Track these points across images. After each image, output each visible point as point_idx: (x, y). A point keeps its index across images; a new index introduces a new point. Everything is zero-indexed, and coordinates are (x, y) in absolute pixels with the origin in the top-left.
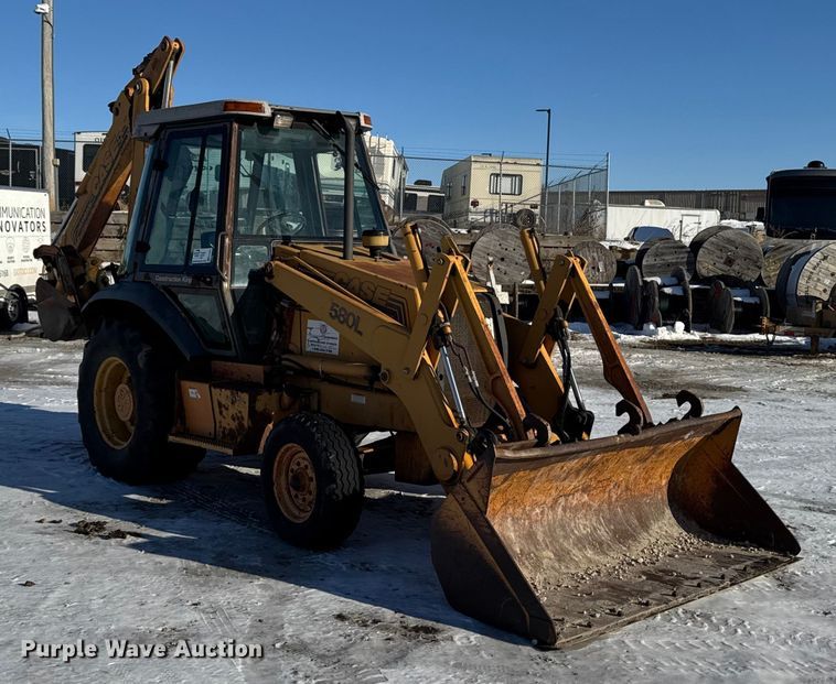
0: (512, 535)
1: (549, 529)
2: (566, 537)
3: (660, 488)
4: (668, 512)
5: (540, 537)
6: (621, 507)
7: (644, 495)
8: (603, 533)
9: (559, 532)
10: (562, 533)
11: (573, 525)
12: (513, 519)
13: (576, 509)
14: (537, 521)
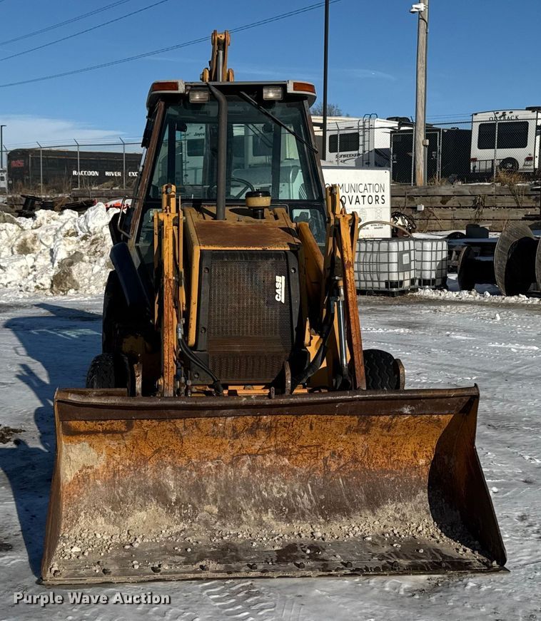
0: (171, 484)
1: (226, 486)
2: (247, 497)
3: (416, 467)
4: (423, 495)
5: (210, 490)
6: (345, 479)
7: (385, 472)
8: (305, 501)
9: (240, 490)
10: (244, 491)
11: (263, 485)
12: (174, 468)
13: (272, 471)
14: (209, 475)
